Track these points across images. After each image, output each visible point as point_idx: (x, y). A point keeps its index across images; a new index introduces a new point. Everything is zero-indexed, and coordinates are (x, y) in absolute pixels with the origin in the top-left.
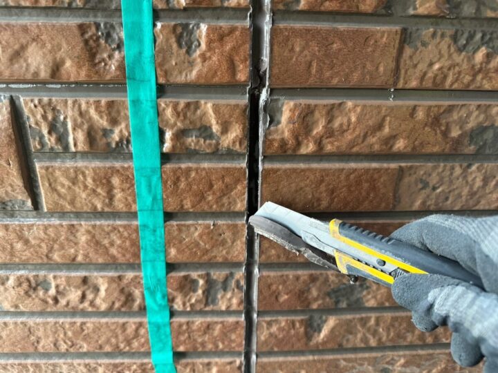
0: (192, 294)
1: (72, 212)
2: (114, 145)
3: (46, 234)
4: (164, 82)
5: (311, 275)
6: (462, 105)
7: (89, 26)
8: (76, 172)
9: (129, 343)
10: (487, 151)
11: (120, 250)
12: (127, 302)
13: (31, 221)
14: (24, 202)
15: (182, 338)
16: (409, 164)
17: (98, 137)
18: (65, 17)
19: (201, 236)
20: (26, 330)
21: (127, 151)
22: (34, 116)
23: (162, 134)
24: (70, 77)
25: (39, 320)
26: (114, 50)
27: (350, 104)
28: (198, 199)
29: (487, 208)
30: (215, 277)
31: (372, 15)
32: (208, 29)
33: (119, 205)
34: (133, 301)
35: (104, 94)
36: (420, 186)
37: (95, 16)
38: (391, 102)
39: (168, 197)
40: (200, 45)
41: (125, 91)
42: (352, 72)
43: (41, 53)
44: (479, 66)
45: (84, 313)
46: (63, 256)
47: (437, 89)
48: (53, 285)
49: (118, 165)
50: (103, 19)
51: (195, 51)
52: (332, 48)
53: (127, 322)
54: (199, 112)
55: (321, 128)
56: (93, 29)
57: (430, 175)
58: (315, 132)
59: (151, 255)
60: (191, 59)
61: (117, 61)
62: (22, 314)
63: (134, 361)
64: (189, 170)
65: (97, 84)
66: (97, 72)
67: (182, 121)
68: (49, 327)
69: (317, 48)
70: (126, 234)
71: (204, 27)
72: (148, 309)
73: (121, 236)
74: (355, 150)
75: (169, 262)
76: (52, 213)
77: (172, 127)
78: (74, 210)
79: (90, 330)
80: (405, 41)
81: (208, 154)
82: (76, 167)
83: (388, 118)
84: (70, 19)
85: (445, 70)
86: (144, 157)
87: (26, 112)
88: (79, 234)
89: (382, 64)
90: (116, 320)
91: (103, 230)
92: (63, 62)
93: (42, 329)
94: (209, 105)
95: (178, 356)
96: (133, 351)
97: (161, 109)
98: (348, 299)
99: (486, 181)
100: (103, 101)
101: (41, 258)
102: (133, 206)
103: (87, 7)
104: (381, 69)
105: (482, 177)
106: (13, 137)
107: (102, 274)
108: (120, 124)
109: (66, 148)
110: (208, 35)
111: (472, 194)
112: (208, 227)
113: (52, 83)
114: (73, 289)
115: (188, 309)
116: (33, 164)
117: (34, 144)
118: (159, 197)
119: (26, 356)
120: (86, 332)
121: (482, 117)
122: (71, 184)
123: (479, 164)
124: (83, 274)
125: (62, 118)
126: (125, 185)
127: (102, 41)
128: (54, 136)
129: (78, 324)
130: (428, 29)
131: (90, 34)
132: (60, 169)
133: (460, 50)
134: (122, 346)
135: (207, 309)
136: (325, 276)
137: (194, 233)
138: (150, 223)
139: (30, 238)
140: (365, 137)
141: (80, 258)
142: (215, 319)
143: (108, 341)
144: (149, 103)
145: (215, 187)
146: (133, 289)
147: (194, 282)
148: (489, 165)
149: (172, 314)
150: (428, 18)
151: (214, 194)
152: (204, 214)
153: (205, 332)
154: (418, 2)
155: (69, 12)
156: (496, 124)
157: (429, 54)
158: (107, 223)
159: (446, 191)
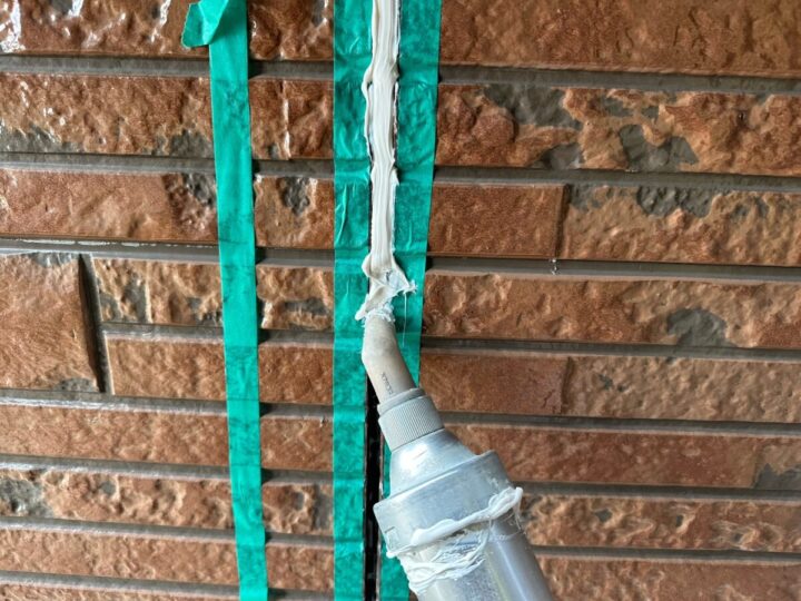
0: (294, 511)
1: (146, 397)
2: (201, 318)
3: (112, 422)
4: (264, 245)
6: (653, 282)
7: (175, 178)
8: (152, 348)
9: (211, 572)
10: (694, 343)
11: (203, 448)
12: (208, 517)
13: (95, 406)
14: (87, 383)
15: (281, 570)
16: (583, 355)
17: (182, 307)
18: (148, 165)
19: (306, 436)
20: (81, 546)
21: (216, 325)
22: (106, 279)
23: (260, 305)
24: (151, 236)
25: (98, 533)
26: (204, 205)
27: (497, 277)
28: (303, 387)
29: (699, 418)
30: (324, 492)
31: (524, 169)
32: (319, 184)
33: (204, 391)
34: (219, 516)
35: (191, 256)
36: (600, 384)
37: (183, 165)
38: (553, 276)
39: (265, 384)
40: (309, 203)
41: (217, 253)
42: (499, 239)
43: (117, 207)
44: (673, 232)
45: (154, 528)
46: (132, 452)
47: (615, 263)
48: (118, 488)
49: (204, 341)
50: (192, 169)
51: (303, 210)
52: (472, 210)
53: (209, 544)
54: (306, 281)
55: (461, 305)
56: (180, 181)
57: (613, 370)
58: (454, 310)
59: (242, 458)
60: (298, 220)
61: (207, 219)
62: (76, 523)
64: (293, 351)
65: (182, 244)
66: (183, 232)
67: (286, 292)
68: (109, 543)
69: (452, 211)
70: (211, 428)
71: (314, 183)
72: (235, 525)
73: (205, 433)
74: (508, 334)
75: (265, 467)
76: (120, 398)
77: (273, 298)
78: (148, 395)
79: (162, 549)
80: (569, 201)
81: (316, 331)
82: (153, 343)
83: (549, 297)
84: (154, 167)
85: (627, 237)
86: (237, 330)
87: (97, 274)
88: (153, 425)
89: (538, 230)
90: (195, 539)
91: (183, 422)
92: (142, 218)
93: (100, 546)
94: (319, 273)
95: (276, 595)
96: (216, 583)
97: (260, 277)
99: (693, 382)
100: (190, 265)
101: (104, 452)
102: (222, 394)
103: (174, 155)
104: (538, 235)
105: (688, 377)
106: (79, 303)
107: (179, 478)
108: (210, 293)
109: (142, 319)
110: (319, 192)
111: (676, 399)
112: (315, 424)
113: (129, 241)
114: (142, 496)
115: (289, 532)
116: (102, 335)
117: (104, 313)
118: (254, 384)
119: (78, 579)
120: (156, 552)
121: (682, 297)
122: (146, 363)
123: (684, 358)
124: (156, 476)
125: (139, 282)
126: (212, 367)
127: (190, 195)
128: (129, 303)
129: (147, 542)
130: (601, 185)
131: (176, 186)
133: (646, 212)
134: (201, 575)
135: (314, 533)
137: (297, 431)
138: (241, 417)
139: (93, 428)
140: (519, 319)
141: (152, 456)
142: (325, 548)
143: (183, 568)
144: (246, 270)
145: (326, 373)
146: (218, 499)
147: (297, 496)
148: (697, 361)
149: (268, 537)
150: (601, 173)
151: (324, 382)
152: (311, 409)
153: (311, 564)
154: (585, 154)
155: (152, 161)
156: (704, 307)
157: (603, 218)
158: (188, 413)
159: (638, 392)
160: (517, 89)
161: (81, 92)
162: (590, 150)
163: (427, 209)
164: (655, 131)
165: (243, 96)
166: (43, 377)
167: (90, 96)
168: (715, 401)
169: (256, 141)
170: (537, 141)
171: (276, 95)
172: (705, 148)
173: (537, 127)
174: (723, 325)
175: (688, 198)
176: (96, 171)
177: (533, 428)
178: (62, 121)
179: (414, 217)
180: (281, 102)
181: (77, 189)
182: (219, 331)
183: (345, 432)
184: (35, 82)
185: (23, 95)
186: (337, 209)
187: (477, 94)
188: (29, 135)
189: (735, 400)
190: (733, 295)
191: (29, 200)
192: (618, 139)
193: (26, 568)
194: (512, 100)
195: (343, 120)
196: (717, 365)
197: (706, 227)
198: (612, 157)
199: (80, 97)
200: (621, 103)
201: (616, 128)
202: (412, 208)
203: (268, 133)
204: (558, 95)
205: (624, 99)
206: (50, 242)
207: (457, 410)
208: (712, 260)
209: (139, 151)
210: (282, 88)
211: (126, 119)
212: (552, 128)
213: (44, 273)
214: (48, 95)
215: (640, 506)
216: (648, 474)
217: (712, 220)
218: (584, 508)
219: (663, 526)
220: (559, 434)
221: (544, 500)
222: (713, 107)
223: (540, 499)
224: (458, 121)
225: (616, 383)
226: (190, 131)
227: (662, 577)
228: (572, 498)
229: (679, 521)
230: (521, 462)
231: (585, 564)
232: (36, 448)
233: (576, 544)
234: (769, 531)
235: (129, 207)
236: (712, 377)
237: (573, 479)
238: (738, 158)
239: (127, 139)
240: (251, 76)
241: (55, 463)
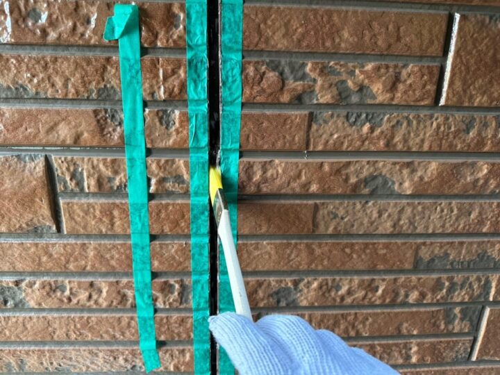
0: (170, 295)
1: (84, 235)
2: (115, 188)
3: (64, 250)
4: (150, 147)
5: (258, 281)
6: (356, 162)
7: (100, 111)
8: (88, 206)
9: (123, 334)
10: (379, 193)
11: (118, 262)
12: (122, 301)
13: (54, 241)
14: (50, 227)
15: (163, 330)
16: (322, 201)
17: (104, 183)
18: (84, 104)
19: (176, 252)
20: (46, 323)
21: (124, 192)
22: (61, 168)
23: (149, 180)
24: (86, 143)
25: (56, 315)
26: (117, 126)
27: (277, 161)
28: (174, 225)
29: (384, 233)
30: (187, 283)
31: (289, 104)
32: (180, 114)
33: (118, 229)
34: (127, 300)
35: (110, 154)
36: (332, 216)
37: (104, 104)
38: (305, 160)
39: (152, 224)
40: (175, 123)
41: (124, 152)
42: (276, 141)
43: (67, 128)
44: (365, 135)
45: (90, 310)
46: (76, 267)
47: (336, 152)
48: (68, 288)
49: (117, 201)
51: (171, 127)
53: (122, 317)
54: (174, 166)
55: (258, 177)
56: (103, 113)
57: (338, 209)
58: (254, 179)
59: (140, 266)
60: (169, 133)
61: (119, 133)
62: (43, 310)
63: (126, 348)
64: (168, 205)
65: (105, 147)
67: (163, 172)
68: (63, 320)
69: (252, 126)
70: (122, 250)
71: (177, 112)
72: (137, 305)
73: (119, 253)
74: (283, 191)
75: (153, 270)
76: (70, 235)
77: (156, 176)
78: (86, 233)
79: (94, 323)
80: (312, 121)
81: (181, 194)
82: (89, 203)
83: (304, 171)
84: (88, 106)
85: (342, 139)
86: (136, 194)
87: (55, 165)
88: (88, 250)
89: (296, 136)
90: (114, 315)
91: (106, 248)
92: (82, 134)
93: (58, 322)
94: (182, 162)
95: (160, 344)
96: (126, 340)
97: (148, 164)
98: (286, 299)
99: (380, 214)
100: (109, 159)
101: (61, 268)
102: (128, 230)
103: (99, 98)
104: (297, 139)
105: (377, 211)
106: (46, 182)
107: (104, 280)
108: (120, 174)
109: (82, 189)
110: (180, 118)
111: (372, 223)
112: (181, 245)
113: (74, 147)
114: (82, 291)
115: (167, 307)
116: (59, 200)
117: (60, 188)
118: (146, 224)
119: (44, 343)
120: (91, 324)
121: (372, 169)
122: (84, 215)
123: (374, 201)
124: (90, 279)
125: (80, 169)
126: (122, 215)
127: (109, 120)
128: (74, 181)
129: (85, 318)
130: (328, 112)
131: (101, 116)
132: (77, 205)
133: (351, 125)
134: (118, 335)
135: (182, 307)
136: (268, 281)
137: (171, 250)
138: (140, 243)
139: (53, 253)
140: (289, 183)
141: (88, 268)
142: (188, 315)
143: (107, 332)
144: (141, 161)
145: (186, 216)
146: (126, 290)
147: (171, 286)
148: (381, 202)
149: (156, 311)
150: (327, 105)
151: (185, 221)
152: (179, 236)
153: (180, 325)
154: (319, 95)
155: (87, 102)
156: (383, 174)
157: (329, 128)
158: (109, 242)
159: (352, 220)
160: (283, 62)
161: (46, 65)
162: (322, 94)
163: (239, 126)
164: (354, 83)
165: (138, 66)
166: (24, 225)
167: (52, 67)
168: (392, 223)
169: (145, 90)
170: (294, 90)
171: (156, 66)
172: (380, 91)
173: (294, 82)
174: (394, 183)
175: (372, 117)
176: (54, 108)
177: (298, 241)
178: (35, 81)
179: (232, 130)
180: (159, 69)
181: (44, 118)
182: (127, 195)
183: (198, 249)
184: (19, 59)
185: (13, 66)
186: (190, 127)
187: (263, 65)
188: (16, 89)
189: (402, 222)
190: (398, 167)
191: (15, 126)
192: (335, 88)
193: (13, 338)
194: (281, 68)
195: (192, 79)
196: (392, 204)
197: (382, 132)
198: (333, 97)
199: (46, 67)
200: (337, 69)
201: (335, 82)
202: (231, 125)
203: (151, 86)
204: (304, 65)
205: (338, 67)
206: (28, 148)
207: (258, 233)
208: (386, 149)
209: (79, 97)
210: (159, 62)
211: (72, 79)
212: (302, 82)
213: (25, 166)
214: (27, 66)
215: (357, 282)
216: (359, 264)
217: (385, 128)
218: (327, 284)
219: (369, 293)
220: (312, 244)
221: (306, 281)
222: (383, 71)
223: (303, 280)
224: (253, 79)
225: (340, 216)
226: (108, 86)
227: (370, 320)
228: (320, 279)
229: (377, 289)
230: (292, 260)
231: (329, 315)
232: (19, 266)
233: (324, 304)
234: (424, 292)
235: (74, 127)
236: (390, 210)
237: (320, 268)
238: (396, 96)
239: (73, 91)
240: (141, 56)
241: (30, 275)
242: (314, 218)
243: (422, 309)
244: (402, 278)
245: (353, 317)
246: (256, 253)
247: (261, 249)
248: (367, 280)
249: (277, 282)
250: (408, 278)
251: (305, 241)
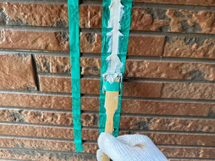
0: (89, 121)
1: (50, 92)
2: (65, 71)
3: (41, 98)
4: (82, 52)
5: (130, 118)
6: (187, 63)
7: (58, 33)
9: (67, 136)
10: (196, 79)
11: (65, 105)
12: (66, 122)
13: (36, 94)
14: (34, 88)
15: (85, 135)
16: (167, 82)
17: (60, 68)
18: (50, 29)
19: (92, 102)
20: (33, 129)
21: (69, 73)
22: (39, 61)
23: (81, 68)
24: (51, 49)
25: (37, 126)
26: (66, 41)
27: (145, 61)
28: (92, 90)
29: (196, 99)
30: (97, 116)
31: (155, 31)
32: (97, 36)
33: (66, 91)
34: (69, 122)
35: (62, 55)
36: (171, 90)
37: (60, 30)
38: (160, 61)
39: (82, 89)
40: (95, 40)
41: (69, 54)
42: (146, 51)
43: (42, 41)
44: (193, 50)
45: (52, 125)
46: (46, 106)
47: (177, 57)
48: (43, 115)
49: (66, 78)
50: (63, 31)
51: (93, 42)
52: (140, 43)
53: (67, 129)
54: (93, 62)
55: (135, 69)
56: (59, 34)
57: (174, 86)
58: (133, 70)
59: (76, 107)
60: (91, 45)
61: (67, 44)
62: (32, 124)
63: (68, 142)
64: (89, 80)
65: (60, 51)
66: (60, 48)
67: (88, 65)
68: (40, 129)
69: (134, 43)
70: (68, 100)
71: (96, 35)
72: (74, 124)
73: (66, 101)
74: (147, 76)
75: (82, 110)
76: (43, 92)
77: (84, 66)
78: (51, 91)
79: (54, 131)
80: (166, 41)
81: (96, 75)
82: (52, 78)
83: (159, 67)
84: (52, 30)
85: (181, 51)
86: (75, 75)
87: (36, 59)
88: (52, 99)
89: (157, 49)
90: (63, 128)
91: (60, 98)
92: (49, 44)
93: (38, 129)
94: (97, 60)
95: (83, 141)
96: (68, 138)
97: (81, 61)
98: (143, 126)
99: (195, 89)
100: (62, 57)
101: (39, 106)
102: (71, 91)
103: (57, 27)
104: (157, 50)
105: (194, 88)
106: (32, 67)
107: (59, 112)
108: (67, 65)
109: (49, 71)
111: (190, 94)
112: (95, 99)
113: (45, 50)
114: (49, 117)
115: (88, 126)
116: (38, 75)
117: (38, 70)
118: (79, 89)
119: (32, 137)
120: (53, 131)
121: (194, 67)
122: (50, 83)
123: (193, 83)
124: (53, 112)
125: (48, 62)
126: (68, 84)
127: (62, 38)
128: (45, 67)
129: (50, 128)
130: (175, 37)
131: (58, 35)
132: (46, 78)
133: (187, 44)
134: (64, 136)
135: (94, 126)
136: (135, 118)
137: (90, 101)
138: (76, 97)
139: (36, 100)
140: (150, 73)
141: (52, 107)
142: (97, 130)
143: (60, 135)
144: (77, 59)
145: (98, 86)
146: (69, 118)
147: (90, 117)
148: (197, 84)
149: (82, 127)
150: (175, 33)
151: (98, 89)
152: (94, 95)
153: (93, 134)
154: (171, 28)
155: (51, 28)
156: (200, 70)
157: (175, 45)
158: (61, 96)
159: (180, 92)
160: (154, 9)
161: (31, 8)
162: (173, 27)
163: (127, 43)
164: (191, 22)
165: (77, 10)
166: (22, 87)
167: (34, 9)
168: (200, 94)
169: (80, 23)
170: (158, 24)
171: (86, 10)
172: (204, 27)
173: (159, 20)
174: (204, 75)
175: (198, 40)
176: (36, 31)
177: (152, 101)
178: (26, 17)
179: (124, 45)
180: (88, 12)
181: (31, 36)
182: (70, 75)
183: (103, 101)
184: (18, 5)
185: (15, 9)
186: (102, 42)
187: (143, 10)
188: (17, 21)
189: (205, 94)
190: (208, 67)
191: (17, 39)
192: (181, 24)
193: (19, 134)
194: (152, 12)
195: (105, 17)
196: (202, 85)
197: (203, 48)
198: (179, 29)
199: (31, 10)
200: (183, 14)
201: (180, 21)
202: (123, 42)
203: (84, 21)
204: (165, 11)
205: (183, 12)
206: (23, 50)
207: (132, 96)
208: (203, 57)
209: (48, 26)
210: (88, 8)
211: (44, 16)
212: (163, 20)
213: (22, 59)
214: (22, 9)
215: (178, 121)
216: (181, 113)
217: (204, 46)
218: (164, 121)
219: (184, 126)
220: (159, 102)
221: (154, 119)
222: (208, 15)
223: (153, 118)
224: (137, 18)
225: (175, 89)
226: (62, 20)
227: (183, 138)
228: (161, 118)
229: (188, 124)
230: (148, 109)
231: (163, 135)
232: (21, 105)
233: (161, 130)
234: (211, 127)
235: (45, 41)
236: (200, 88)
237: (161, 114)
238: (213, 29)
239: (44, 22)
240: (79, 4)
241: (26, 109)
242: (162, 90)
243: (209, 135)
244: (201, 120)
245: (174, 136)
246: (131, 105)
247: (133, 103)
248: (184, 120)
249: (140, 118)
250: (204, 120)
251: (156, 101)
